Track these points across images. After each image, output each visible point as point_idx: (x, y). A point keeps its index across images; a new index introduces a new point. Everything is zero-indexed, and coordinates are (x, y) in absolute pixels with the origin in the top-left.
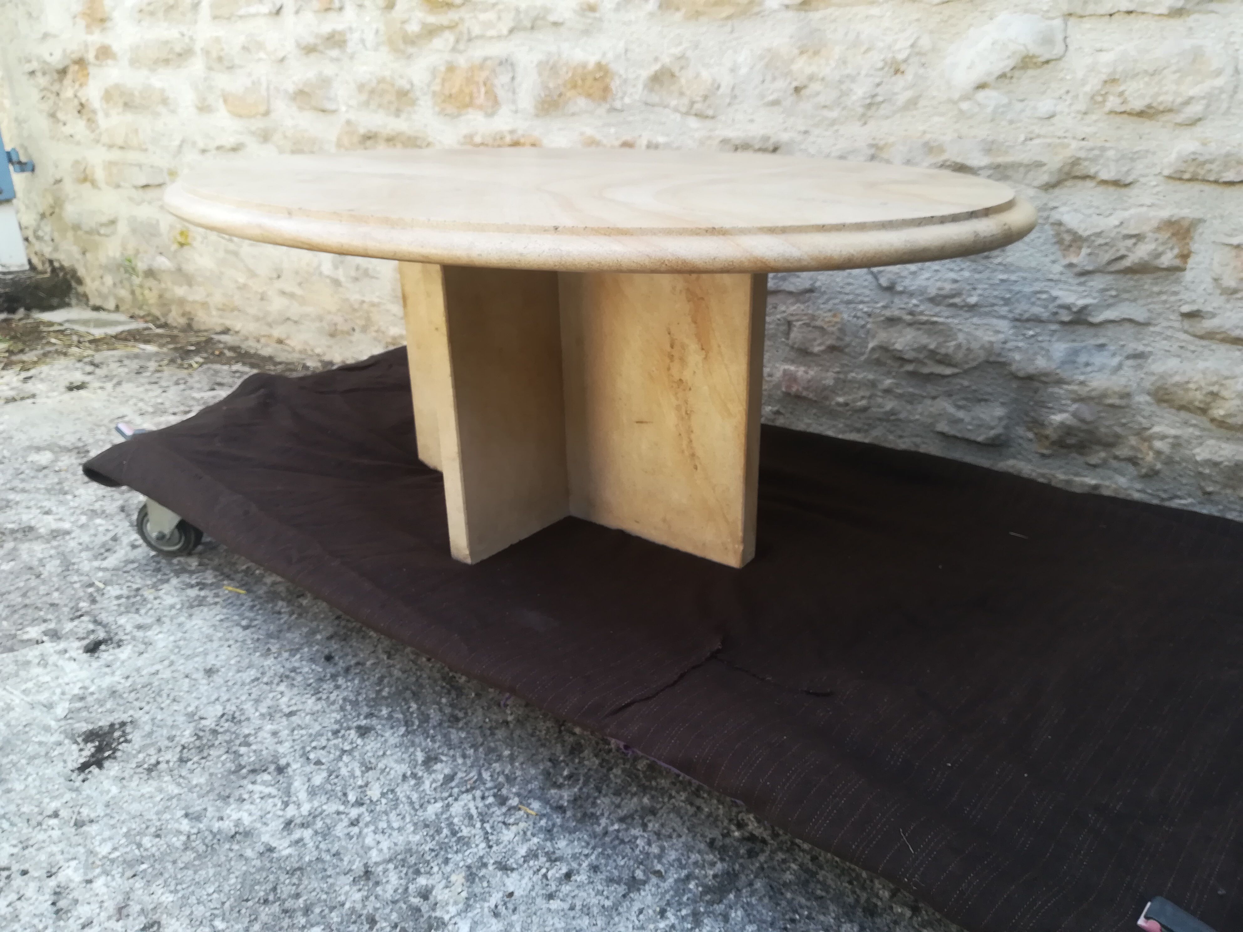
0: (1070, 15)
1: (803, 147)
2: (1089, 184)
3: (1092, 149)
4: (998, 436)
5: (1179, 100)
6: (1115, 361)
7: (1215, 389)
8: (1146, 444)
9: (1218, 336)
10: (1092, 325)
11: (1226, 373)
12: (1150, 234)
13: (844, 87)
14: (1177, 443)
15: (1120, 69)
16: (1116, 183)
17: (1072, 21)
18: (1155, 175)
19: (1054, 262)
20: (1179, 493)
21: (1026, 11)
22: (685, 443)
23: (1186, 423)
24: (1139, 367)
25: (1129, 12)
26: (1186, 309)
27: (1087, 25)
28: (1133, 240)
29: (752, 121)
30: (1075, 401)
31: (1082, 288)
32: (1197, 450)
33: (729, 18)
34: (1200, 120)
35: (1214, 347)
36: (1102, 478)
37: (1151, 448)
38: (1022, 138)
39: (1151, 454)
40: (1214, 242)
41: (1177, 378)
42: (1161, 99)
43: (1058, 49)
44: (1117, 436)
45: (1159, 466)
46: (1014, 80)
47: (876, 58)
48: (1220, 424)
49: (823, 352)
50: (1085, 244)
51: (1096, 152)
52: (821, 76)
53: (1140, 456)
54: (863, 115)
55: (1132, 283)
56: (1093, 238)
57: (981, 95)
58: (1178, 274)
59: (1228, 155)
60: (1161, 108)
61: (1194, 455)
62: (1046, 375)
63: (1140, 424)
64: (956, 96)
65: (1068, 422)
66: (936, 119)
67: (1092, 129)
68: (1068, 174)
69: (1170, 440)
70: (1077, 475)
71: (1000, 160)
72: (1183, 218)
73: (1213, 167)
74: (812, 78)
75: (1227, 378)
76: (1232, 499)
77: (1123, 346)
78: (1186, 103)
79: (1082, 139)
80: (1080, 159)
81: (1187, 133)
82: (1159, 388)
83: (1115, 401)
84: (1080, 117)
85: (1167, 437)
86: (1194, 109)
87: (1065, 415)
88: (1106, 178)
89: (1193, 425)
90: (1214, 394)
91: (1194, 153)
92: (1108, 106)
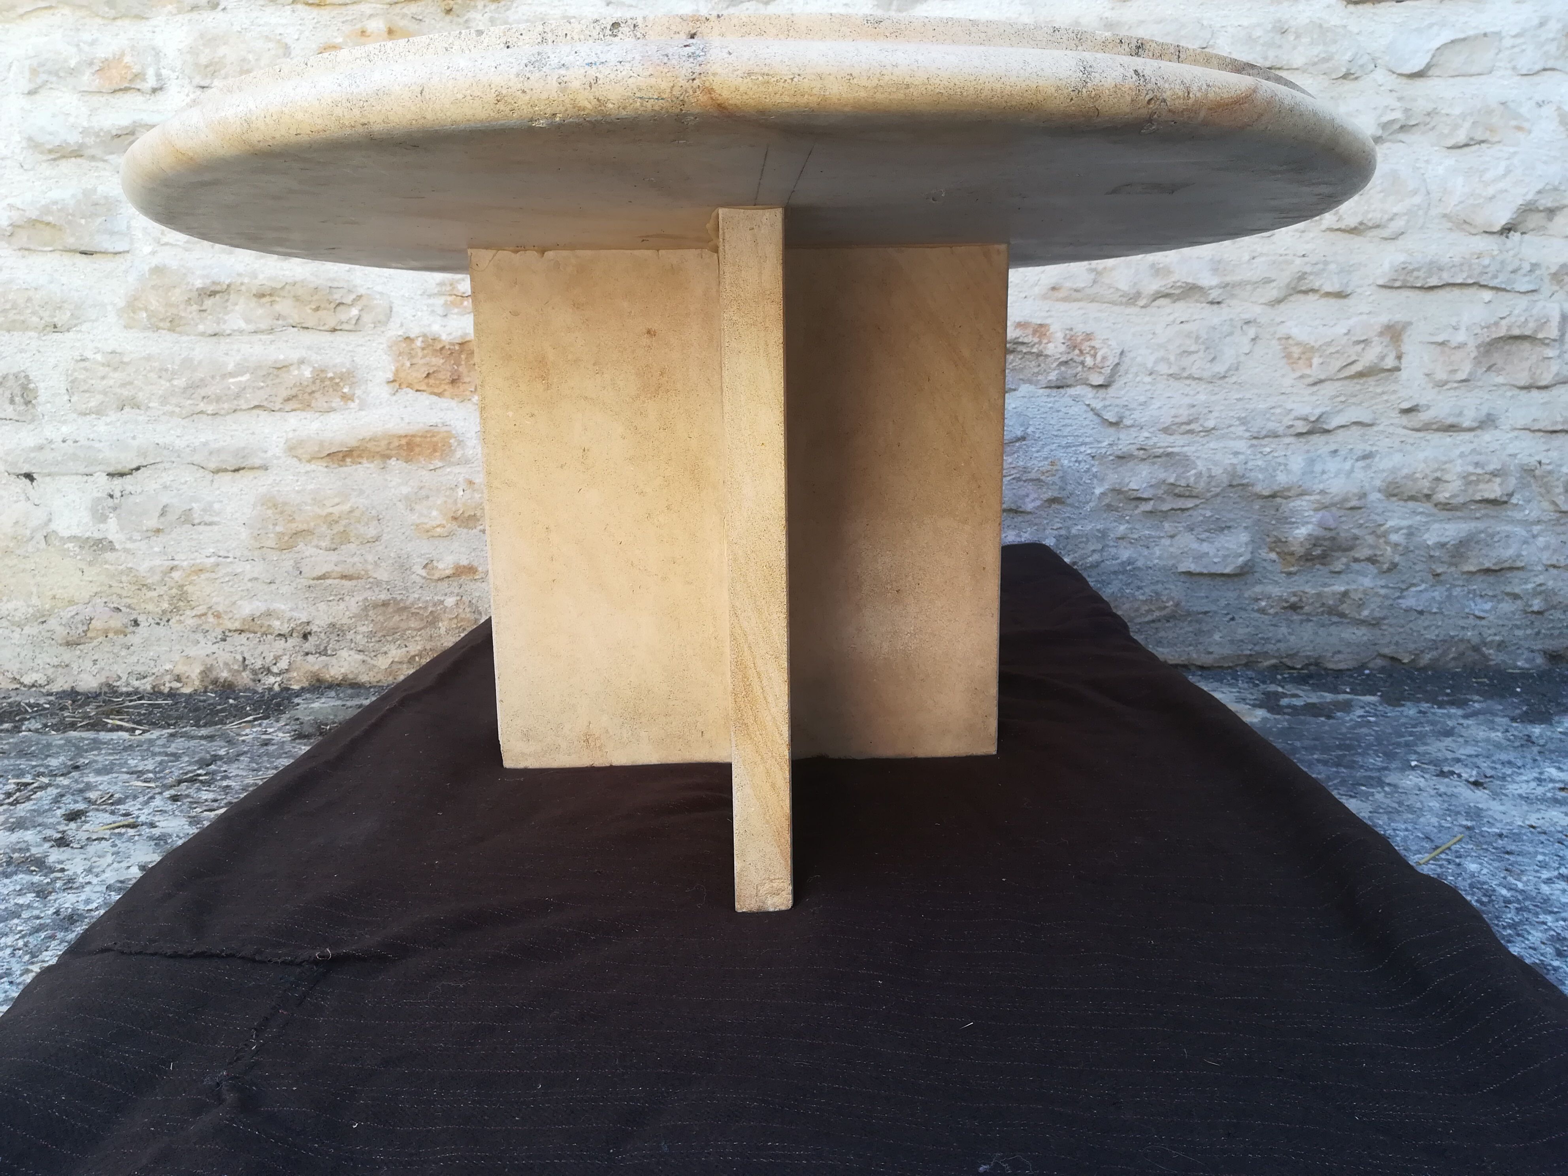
2: (1311, 297)
3: (1316, 264)
4: (1246, 564)
5: (1386, 217)
6: (1347, 465)
7: (1438, 474)
8: (1382, 540)
9: (1435, 427)
10: (1327, 431)
11: (1444, 459)
12: (1377, 338)
14: (1411, 533)
16: (1340, 295)
18: (1369, 285)
19: (1283, 376)
20: (1414, 581)
23: (1414, 513)
24: (1368, 467)
26: (1406, 405)
28: (1362, 346)
30: (1316, 510)
31: (1315, 398)
32: (1426, 536)
34: (1403, 233)
35: (1429, 437)
36: (1348, 584)
37: (1387, 543)
38: (1246, 257)
39: (1389, 549)
40: (1420, 342)
41: (1405, 471)
42: (1370, 216)
44: (1356, 538)
45: (1397, 559)
48: (1446, 506)
49: (1039, 507)
50: (1317, 355)
51: (1320, 266)
53: (1379, 553)
55: (1358, 387)
56: (1324, 347)
58: (1397, 373)
59: (1431, 262)
60: (1370, 224)
61: (1425, 540)
62: (1289, 489)
63: (1375, 521)
65: (1315, 533)
67: (1309, 246)
68: (1294, 289)
69: (1404, 531)
70: (1325, 585)
71: (1228, 279)
72: (1398, 322)
73: (1421, 274)
75: (1446, 463)
76: (1456, 576)
77: (1351, 449)
78: (1391, 219)
79: (1304, 256)
80: (1306, 273)
81: (1390, 247)
82: (1390, 483)
83: (1354, 503)
84: (1299, 234)
85: (1401, 529)
86: (1399, 224)
87: (1310, 527)
88: (1330, 290)
89: (1421, 513)
90: (1438, 479)
91: (1403, 263)
92: (1325, 224)
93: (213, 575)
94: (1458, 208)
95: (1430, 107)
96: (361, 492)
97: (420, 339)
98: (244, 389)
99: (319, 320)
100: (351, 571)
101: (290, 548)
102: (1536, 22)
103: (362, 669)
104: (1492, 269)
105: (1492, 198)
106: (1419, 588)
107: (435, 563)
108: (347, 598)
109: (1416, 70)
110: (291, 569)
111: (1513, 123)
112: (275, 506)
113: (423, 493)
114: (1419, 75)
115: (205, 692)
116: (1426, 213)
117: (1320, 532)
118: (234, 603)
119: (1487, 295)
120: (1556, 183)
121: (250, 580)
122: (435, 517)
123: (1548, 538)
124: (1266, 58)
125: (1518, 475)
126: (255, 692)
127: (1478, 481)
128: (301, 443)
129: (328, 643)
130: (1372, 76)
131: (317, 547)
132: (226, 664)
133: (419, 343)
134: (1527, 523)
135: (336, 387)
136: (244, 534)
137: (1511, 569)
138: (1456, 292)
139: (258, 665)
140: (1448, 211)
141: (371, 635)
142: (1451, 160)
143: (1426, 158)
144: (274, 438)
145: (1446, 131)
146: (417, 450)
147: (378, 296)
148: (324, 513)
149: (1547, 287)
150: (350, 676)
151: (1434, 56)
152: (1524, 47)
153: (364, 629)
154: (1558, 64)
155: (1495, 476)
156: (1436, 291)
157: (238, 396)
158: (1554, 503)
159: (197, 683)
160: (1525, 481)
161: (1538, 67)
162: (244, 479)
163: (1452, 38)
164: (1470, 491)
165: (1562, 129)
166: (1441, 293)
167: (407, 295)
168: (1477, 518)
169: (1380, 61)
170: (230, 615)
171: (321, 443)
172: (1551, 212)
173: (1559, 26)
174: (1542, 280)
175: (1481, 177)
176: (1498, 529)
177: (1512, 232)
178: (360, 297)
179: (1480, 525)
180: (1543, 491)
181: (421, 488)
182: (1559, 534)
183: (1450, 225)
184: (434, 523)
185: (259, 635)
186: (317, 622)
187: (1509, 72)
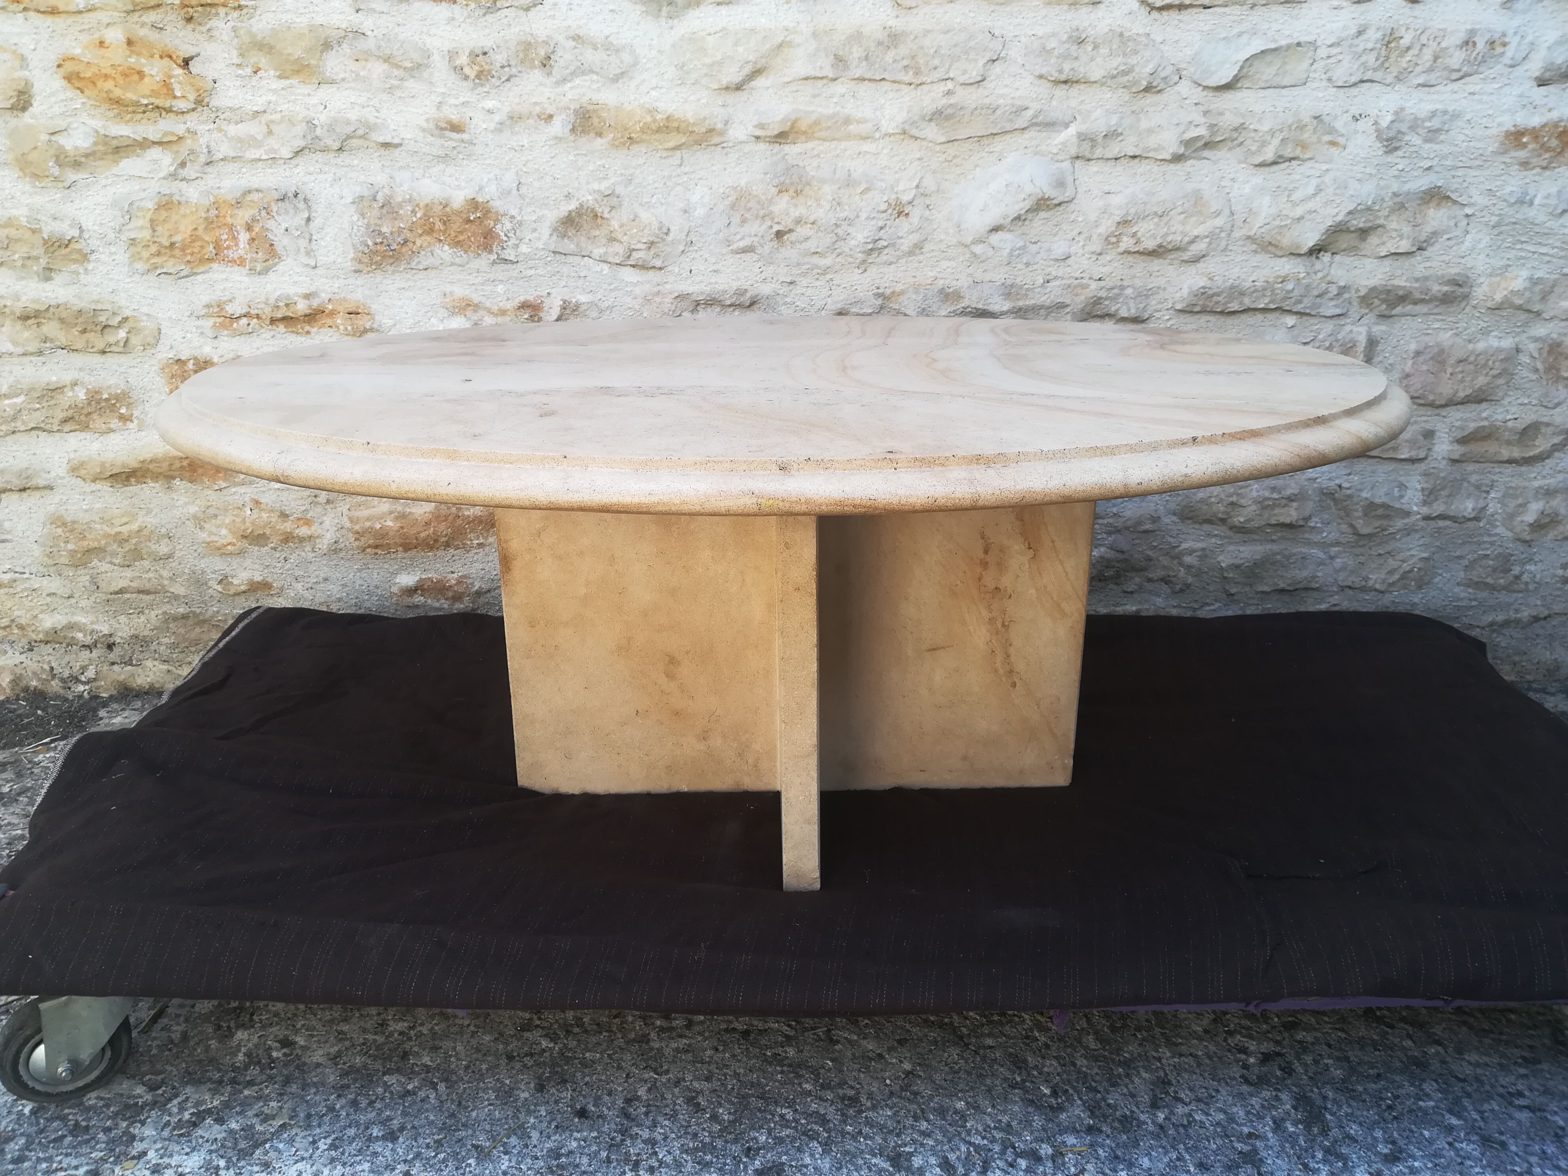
0: (1077, 157)
1: (788, 300)
2: (1108, 321)
3: (1112, 289)
5: (1187, 239)
7: (1234, 499)
8: (1175, 562)
13: (840, 231)
14: (1204, 555)
15: (1133, 211)
16: (1137, 320)
17: (1078, 163)
18: (1168, 309)
20: (1206, 603)
21: (1036, 154)
22: (999, 659)
23: (1209, 535)
25: (1134, 157)
27: (1094, 167)
29: (716, 271)
30: (1110, 533)
32: (1221, 558)
33: (677, 148)
34: (1204, 256)
36: (1140, 603)
37: (1181, 564)
38: (1040, 280)
39: (1182, 570)
42: (1169, 238)
43: (1069, 193)
44: (1149, 559)
45: (1190, 580)
46: (1027, 223)
47: (878, 199)
48: (1240, 530)
51: (1116, 291)
52: (812, 219)
53: (1171, 573)
54: (863, 262)
57: (995, 238)
59: (1232, 287)
60: (1170, 247)
61: (1219, 563)
63: (1170, 543)
64: (969, 240)
65: (1108, 556)
66: (945, 264)
67: (1105, 269)
68: (1089, 313)
69: (1198, 554)
71: (1021, 303)
73: (1220, 299)
74: (798, 221)
76: (1249, 596)
78: (1192, 242)
79: (1100, 279)
80: (1100, 298)
81: (1192, 270)
82: (1185, 506)
83: (1148, 526)
84: (1094, 257)
85: (1195, 551)
86: (1199, 247)
87: (1102, 549)
88: (1126, 315)
89: (1216, 536)
90: (1232, 504)
91: (1203, 287)
92: (1123, 247)
93: (12, 591)
94: (1263, 230)
95: (1237, 121)
96: (149, 511)
97: (192, 362)
98: (20, 411)
99: (87, 342)
100: (148, 586)
101: (84, 565)
102: (1353, 30)
103: (168, 678)
104: (1296, 293)
105: (1299, 219)
106: (1212, 608)
107: (230, 579)
108: (147, 611)
109: (1223, 82)
110: (88, 584)
111: (1327, 138)
112: (64, 524)
113: (211, 511)
114: (1228, 87)
115: (18, 699)
116: (1229, 235)
117: (1111, 554)
118: (36, 617)
119: (1290, 320)
120: (1369, 203)
121: (48, 595)
122: (224, 536)
123: (1345, 560)
124: (1061, 72)
125: (1317, 499)
126: (66, 700)
127: (1274, 506)
128: (82, 464)
129: (133, 653)
130: (1176, 88)
131: (111, 563)
132: (34, 673)
133: (190, 365)
134: (1324, 545)
135: (113, 408)
136: (37, 552)
137: (1306, 589)
138: (1260, 316)
139: (66, 674)
140: (1252, 233)
141: (174, 646)
142: (1259, 178)
143: (1232, 176)
144: (56, 458)
145: (1254, 148)
146: (200, 471)
147: (145, 318)
148: (113, 533)
149: (1355, 311)
150: (157, 686)
151: (1242, 68)
152: (1340, 57)
153: (166, 640)
154: (1377, 76)
155: (1292, 500)
156: (1238, 315)
157: (14, 418)
158: (1352, 526)
159: (8, 691)
160: (1324, 504)
161: (1354, 79)
162: (31, 500)
163: (1263, 48)
164: (1266, 516)
165: (1380, 145)
166: (1243, 317)
167: (174, 316)
168: (1273, 541)
169: (1184, 73)
170: (33, 628)
171: (103, 465)
172: (1364, 233)
173: (1379, 35)
174: (1350, 303)
175: (1289, 196)
176: (1295, 551)
177: (1322, 253)
178: (126, 319)
179: (1275, 547)
180: (1342, 513)
181: (209, 507)
182: (1357, 555)
183: (1254, 247)
184: (224, 542)
185: (64, 645)
186: (120, 634)
187: (1325, 83)
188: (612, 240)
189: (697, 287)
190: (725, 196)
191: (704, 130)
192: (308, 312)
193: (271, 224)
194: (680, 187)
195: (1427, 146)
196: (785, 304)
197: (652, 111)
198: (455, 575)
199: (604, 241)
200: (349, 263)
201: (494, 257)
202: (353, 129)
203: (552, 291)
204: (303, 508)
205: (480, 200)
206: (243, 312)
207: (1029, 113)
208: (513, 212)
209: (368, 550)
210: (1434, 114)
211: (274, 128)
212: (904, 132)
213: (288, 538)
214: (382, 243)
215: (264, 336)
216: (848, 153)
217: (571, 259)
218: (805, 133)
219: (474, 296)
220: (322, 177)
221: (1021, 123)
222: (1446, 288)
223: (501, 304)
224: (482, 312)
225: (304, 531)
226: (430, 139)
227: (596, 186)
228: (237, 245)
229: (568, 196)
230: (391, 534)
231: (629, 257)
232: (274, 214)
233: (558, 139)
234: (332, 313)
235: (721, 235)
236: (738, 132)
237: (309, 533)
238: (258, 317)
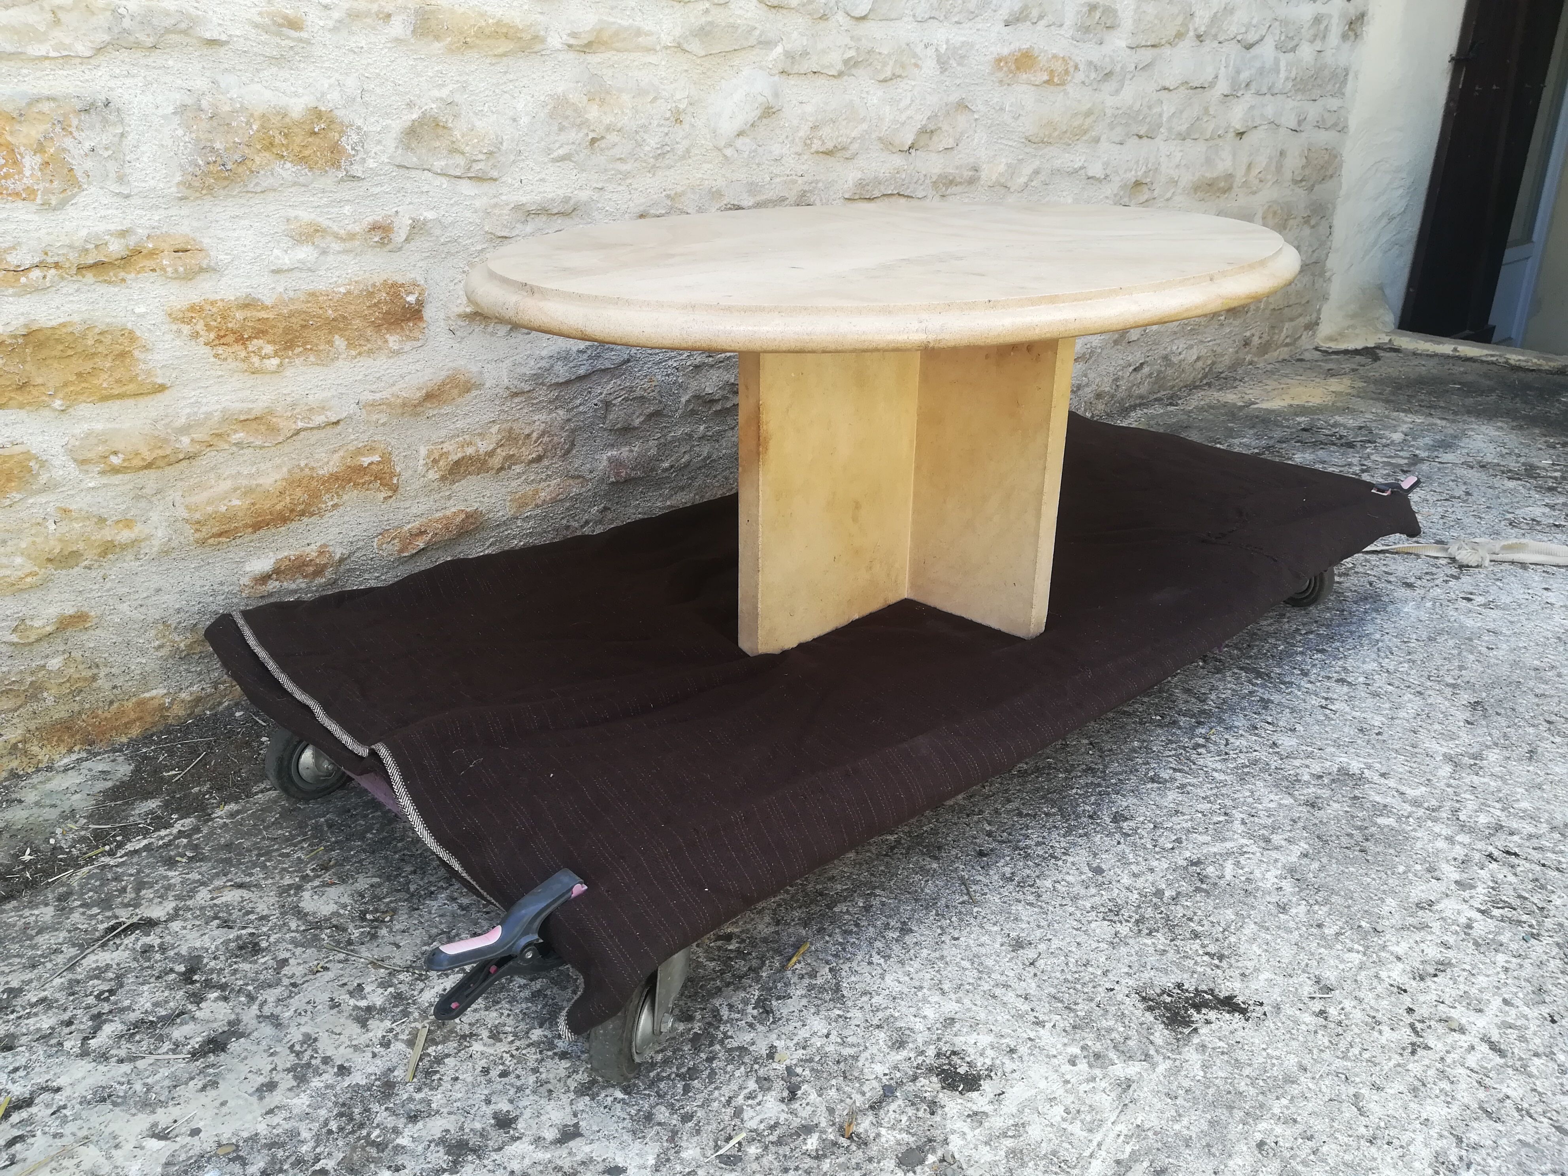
0: (783, 72)
1: (600, 205)
3: (810, 183)
5: (848, 141)
13: (638, 138)
15: (819, 117)
17: (784, 77)
18: (840, 198)
21: (760, 68)
25: (816, 73)
27: (792, 81)
29: (542, 180)
33: (505, 55)
34: (857, 154)
38: (767, 177)
42: (839, 140)
43: (780, 102)
46: (758, 128)
47: (663, 108)
49: (641, 423)
51: (813, 184)
52: (619, 125)
54: (654, 166)
57: (740, 142)
59: (874, 178)
60: (840, 147)
64: (722, 144)
66: (706, 166)
67: (804, 167)
71: (758, 198)
73: (870, 187)
74: (608, 129)
78: (851, 143)
79: (802, 176)
80: (805, 191)
81: (851, 166)
86: (855, 146)
91: (860, 179)
92: (815, 147)
94: (887, 132)
95: (870, 46)
104: (906, 181)
105: (904, 123)
107: (28, 622)
109: (862, 14)
111: (913, 61)
114: (864, 18)
116: (870, 136)
119: (901, 202)
120: (936, 111)
122: (19, 566)
130: (836, 17)
138: (887, 201)
140: (881, 135)
142: (882, 91)
143: (867, 89)
145: (879, 67)
149: (931, 192)
161: (926, 16)
165: (938, 67)
172: (932, 133)
174: (929, 187)
175: (898, 105)
177: (913, 150)
183: (881, 146)
184: (20, 574)
187: (911, 18)
188: (454, 150)
189: (528, 197)
190: (544, 105)
191: (529, 37)
192: (124, 254)
193: (68, 142)
194: (507, 96)
195: (959, 68)
196: (598, 209)
197: (482, 15)
198: (313, 547)
199: (445, 152)
200: (174, 189)
201: (341, 174)
202: (173, 22)
203: (399, 209)
204: (124, 507)
205: (323, 109)
206: (36, 260)
207: (757, 33)
208: (359, 122)
209: (211, 541)
210: (963, 44)
211: (61, 15)
212: (679, 46)
213: (108, 549)
214: (215, 162)
215: (64, 290)
216: (636, 63)
217: (413, 173)
218: (604, 43)
219: (321, 219)
220: (129, 81)
221: (752, 41)
222: (970, 173)
223: (349, 227)
224: (329, 239)
225: (125, 536)
226: (264, 37)
227: (436, 93)
228: (20, 172)
229: (410, 105)
230: (240, 514)
231: (469, 169)
232: (73, 130)
233: (398, 40)
234: (152, 254)
235: (543, 143)
236: (555, 41)
237: (133, 536)
238: (57, 265)
